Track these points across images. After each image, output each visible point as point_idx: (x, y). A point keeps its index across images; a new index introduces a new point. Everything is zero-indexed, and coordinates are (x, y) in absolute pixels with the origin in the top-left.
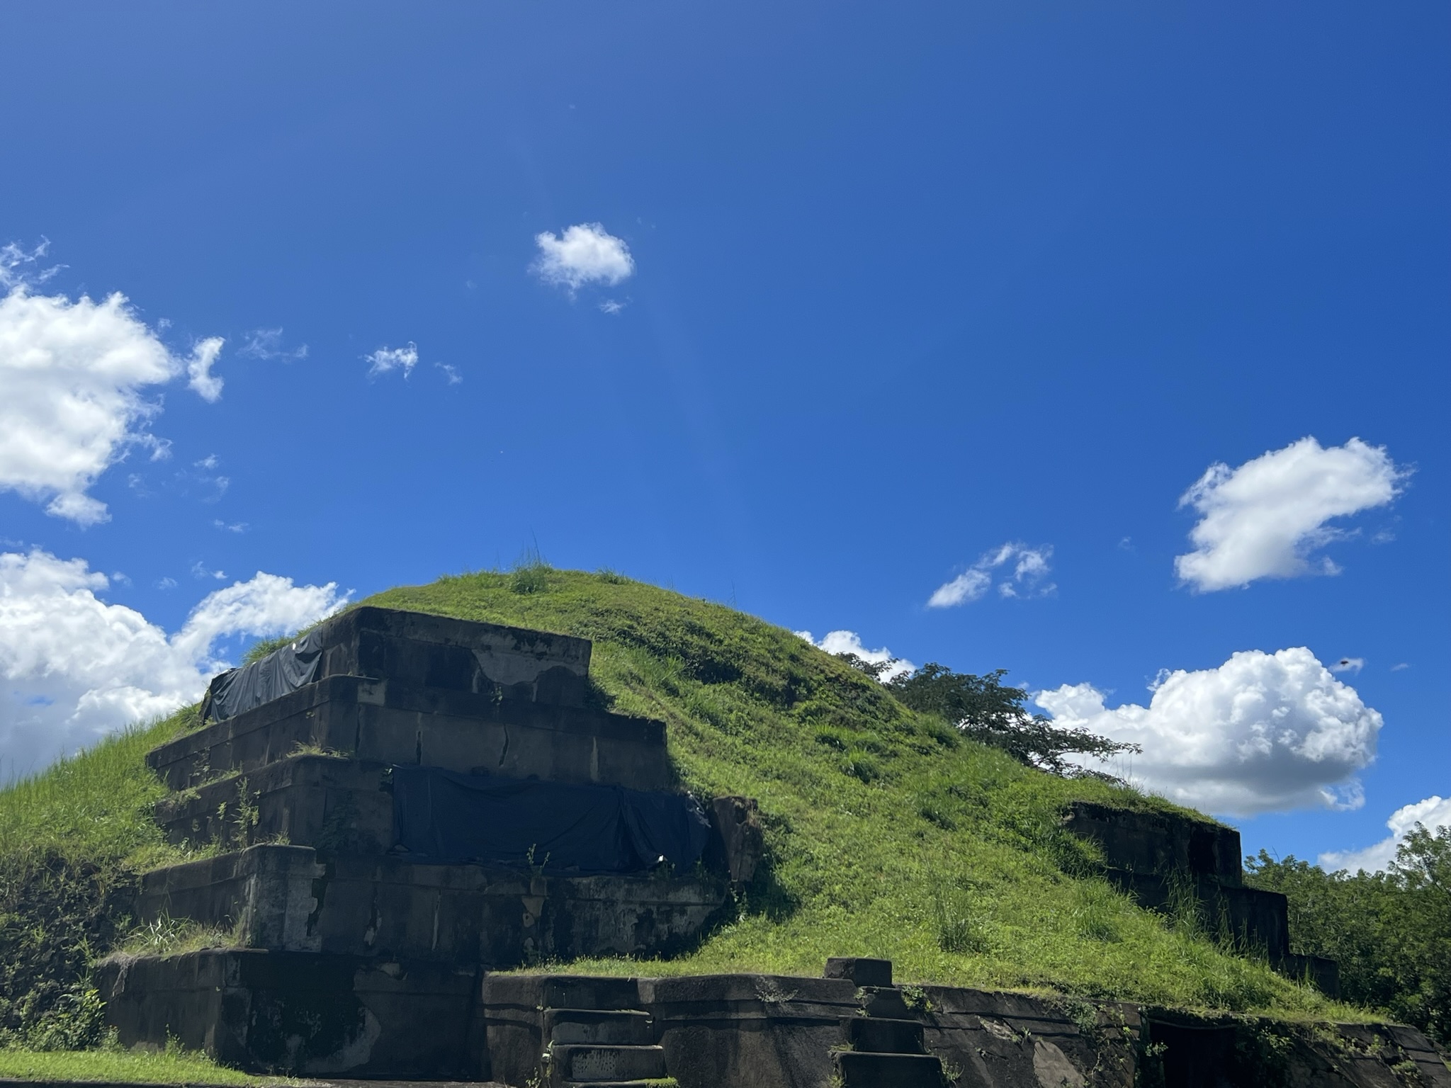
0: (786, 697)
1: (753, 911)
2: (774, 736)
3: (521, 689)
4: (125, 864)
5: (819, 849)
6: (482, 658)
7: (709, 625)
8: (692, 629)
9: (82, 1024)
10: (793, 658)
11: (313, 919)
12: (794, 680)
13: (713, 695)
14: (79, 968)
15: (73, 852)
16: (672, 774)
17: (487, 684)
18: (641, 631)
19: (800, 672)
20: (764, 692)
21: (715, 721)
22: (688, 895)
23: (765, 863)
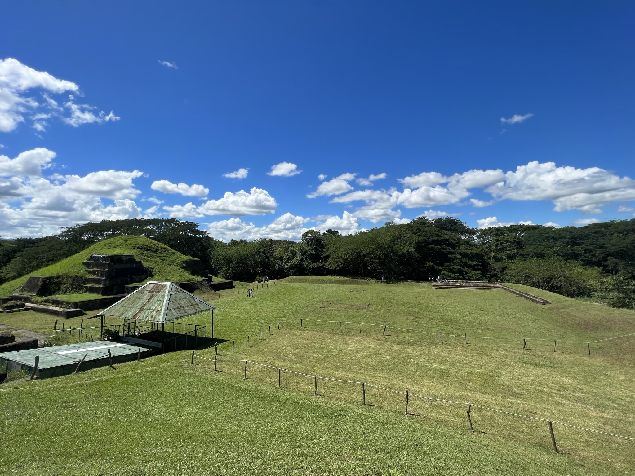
0: (155, 252)
1: (150, 277)
2: (155, 257)
3: (127, 260)
4: (85, 277)
5: (156, 270)
6: (122, 258)
7: (147, 244)
8: (146, 245)
9: (84, 291)
10: (157, 247)
11: (109, 284)
12: (157, 249)
13: (147, 253)
14: (82, 286)
15: (79, 275)
16: (142, 265)
17: (123, 260)
18: (139, 246)
19: (158, 248)
20: (154, 252)
21: (147, 256)
22: (144, 276)
23: (151, 272)
